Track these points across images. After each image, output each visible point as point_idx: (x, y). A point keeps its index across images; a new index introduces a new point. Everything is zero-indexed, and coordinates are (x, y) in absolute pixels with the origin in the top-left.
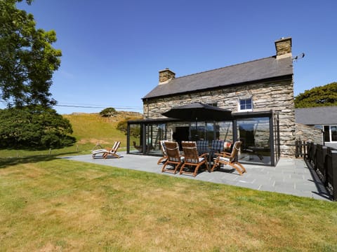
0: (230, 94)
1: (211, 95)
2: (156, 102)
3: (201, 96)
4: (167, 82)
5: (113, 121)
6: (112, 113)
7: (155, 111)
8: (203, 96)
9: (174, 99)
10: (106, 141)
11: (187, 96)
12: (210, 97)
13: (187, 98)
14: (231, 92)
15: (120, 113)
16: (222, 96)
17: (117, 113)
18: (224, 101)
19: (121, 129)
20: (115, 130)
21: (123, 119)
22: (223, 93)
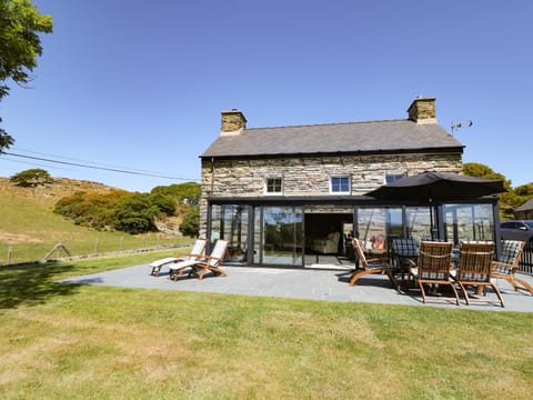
0: (373, 166)
1: (342, 163)
2: (231, 166)
3: (323, 163)
4: (237, 133)
5: (44, 198)
6: (40, 180)
7: (227, 183)
8: (327, 163)
9: (271, 164)
10: (32, 236)
11: (297, 161)
12: (339, 167)
13: (296, 164)
14: (374, 162)
15: (58, 182)
16: (360, 168)
17: (52, 181)
18: (363, 176)
19: (64, 213)
20: (52, 215)
21: (68, 194)
22: (362, 161)
